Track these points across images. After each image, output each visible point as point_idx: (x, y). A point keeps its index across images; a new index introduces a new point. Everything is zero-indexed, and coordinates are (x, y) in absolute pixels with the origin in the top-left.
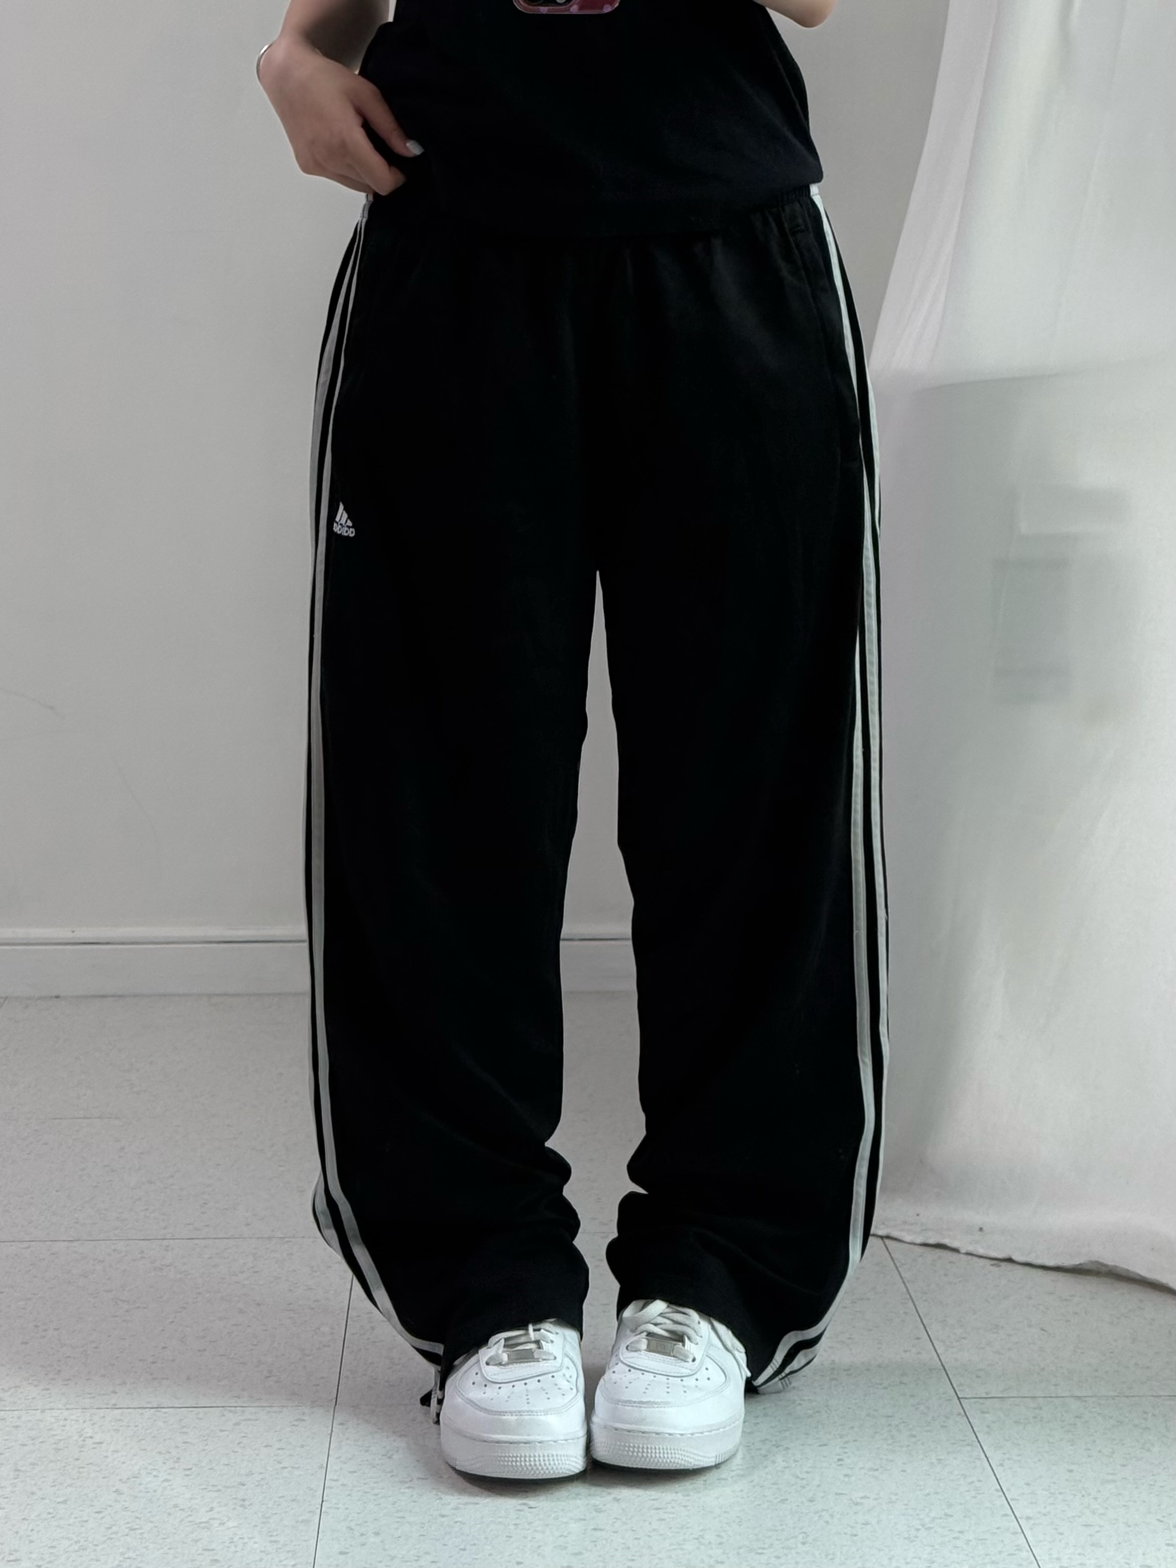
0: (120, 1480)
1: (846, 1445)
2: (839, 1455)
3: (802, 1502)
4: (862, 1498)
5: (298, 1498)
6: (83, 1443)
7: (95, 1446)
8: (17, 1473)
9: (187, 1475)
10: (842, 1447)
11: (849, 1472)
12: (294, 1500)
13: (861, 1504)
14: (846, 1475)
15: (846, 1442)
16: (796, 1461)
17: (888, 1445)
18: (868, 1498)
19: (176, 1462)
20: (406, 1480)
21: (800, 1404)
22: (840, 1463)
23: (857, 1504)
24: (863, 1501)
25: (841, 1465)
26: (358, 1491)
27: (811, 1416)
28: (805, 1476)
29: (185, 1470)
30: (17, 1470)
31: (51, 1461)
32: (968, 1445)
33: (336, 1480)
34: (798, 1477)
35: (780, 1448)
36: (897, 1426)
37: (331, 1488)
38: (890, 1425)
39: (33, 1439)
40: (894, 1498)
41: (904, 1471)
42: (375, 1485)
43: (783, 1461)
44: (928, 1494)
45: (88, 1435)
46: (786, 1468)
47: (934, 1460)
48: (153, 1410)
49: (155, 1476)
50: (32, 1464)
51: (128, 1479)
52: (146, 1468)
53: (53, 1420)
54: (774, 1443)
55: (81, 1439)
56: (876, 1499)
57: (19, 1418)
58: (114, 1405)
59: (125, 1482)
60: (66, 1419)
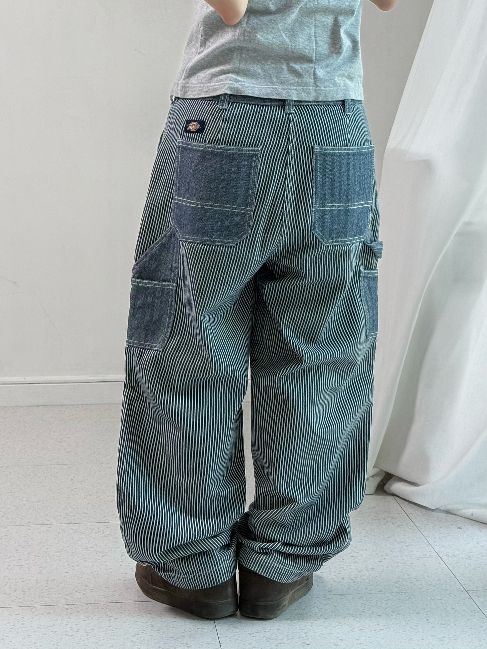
0: (132, 636)
1: (428, 613)
2: (426, 618)
3: (419, 640)
4: (443, 637)
5: (210, 643)
6: (109, 619)
7: (115, 620)
8: (86, 633)
9: (158, 633)
10: (426, 614)
11: (433, 625)
12: (208, 644)
13: (444, 640)
14: (433, 627)
15: (427, 612)
16: (410, 621)
17: (445, 613)
18: (445, 637)
19: (152, 627)
20: (251, 633)
21: (402, 594)
22: (428, 621)
23: (442, 640)
24: (444, 639)
25: (429, 622)
26: (233, 639)
27: (408, 600)
28: (415, 628)
29: (157, 630)
30: (86, 632)
31: (99, 628)
32: (478, 612)
33: (222, 634)
34: (413, 628)
35: (401, 615)
36: (445, 604)
37: (221, 637)
38: (442, 604)
39: (87, 618)
40: (456, 637)
41: (455, 625)
42: (239, 636)
43: (404, 621)
44: (469, 635)
45: (110, 615)
46: (406, 624)
47: (466, 620)
48: (133, 603)
49: (145, 634)
50: (91, 629)
51: (135, 635)
52: (140, 630)
53: (92, 608)
54: (397, 613)
55: (108, 617)
56: (448, 638)
57: (78, 608)
58: (116, 601)
59: (134, 637)
60: (98, 608)
